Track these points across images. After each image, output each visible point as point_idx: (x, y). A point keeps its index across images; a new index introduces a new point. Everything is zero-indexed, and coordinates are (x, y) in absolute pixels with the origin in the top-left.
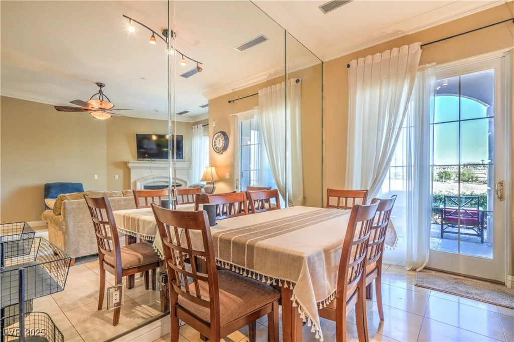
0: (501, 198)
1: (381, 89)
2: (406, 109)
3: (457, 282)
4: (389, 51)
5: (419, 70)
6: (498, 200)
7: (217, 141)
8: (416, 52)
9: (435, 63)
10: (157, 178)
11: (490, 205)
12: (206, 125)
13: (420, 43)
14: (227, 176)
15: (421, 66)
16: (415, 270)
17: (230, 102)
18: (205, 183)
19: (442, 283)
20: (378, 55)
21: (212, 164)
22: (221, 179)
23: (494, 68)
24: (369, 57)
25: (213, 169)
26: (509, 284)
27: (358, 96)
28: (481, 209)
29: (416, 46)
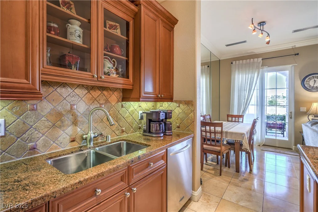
0: (291, 118)
1: (246, 75)
2: (256, 83)
3: (276, 149)
4: (249, 60)
5: (261, 68)
6: (290, 119)
8: (260, 61)
9: (267, 67)
11: (287, 120)
13: (262, 58)
15: (262, 67)
16: (260, 146)
19: (270, 149)
20: (245, 61)
23: (289, 70)
24: (241, 61)
26: (293, 149)
27: (236, 76)
28: (283, 122)
29: (260, 59)
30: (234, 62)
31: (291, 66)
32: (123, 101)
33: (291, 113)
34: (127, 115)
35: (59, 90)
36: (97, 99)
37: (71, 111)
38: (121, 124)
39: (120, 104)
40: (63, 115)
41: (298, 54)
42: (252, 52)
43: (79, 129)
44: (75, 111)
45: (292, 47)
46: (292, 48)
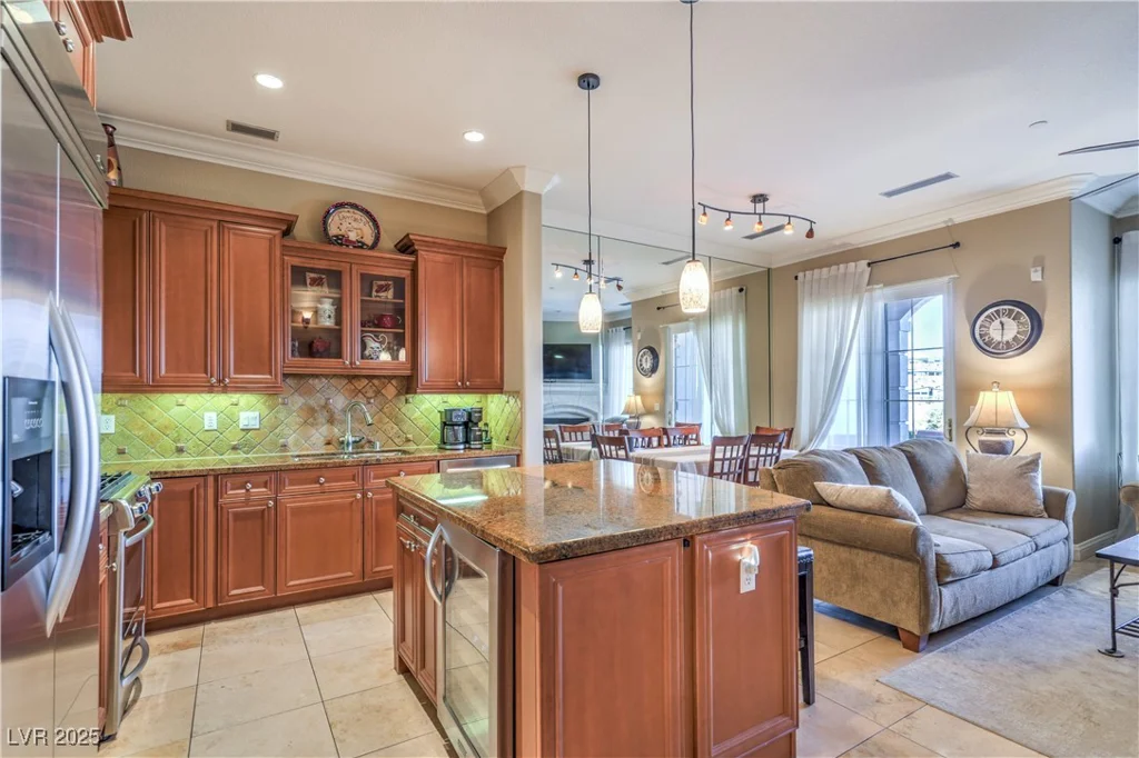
2: (853, 336)
4: (837, 267)
5: (866, 291)
7: (644, 360)
8: (864, 270)
9: (882, 285)
10: (560, 406)
12: (628, 329)
13: (868, 261)
14: (657, 408)
15: (870, 287)
17: (659, 308)
18: (627, 416)
21: (637, 390)
22: (649, 412)
25: (639, 398)
29: (864, 263)
30: (801, 275)
31: (946, 279)
32: (407, 393)
33: (950, 421)
34: (416, 415)
35: (311, 381)
36: (364, 391)
37: (325, 407)
38: (405, 428)
39: (403, 398)
40: (316, 411)
41: (957, 245)
42: (844, 245)
43: (336, 430)
44: (331, 407)
45: (945, 222)
46: (944, 225)
